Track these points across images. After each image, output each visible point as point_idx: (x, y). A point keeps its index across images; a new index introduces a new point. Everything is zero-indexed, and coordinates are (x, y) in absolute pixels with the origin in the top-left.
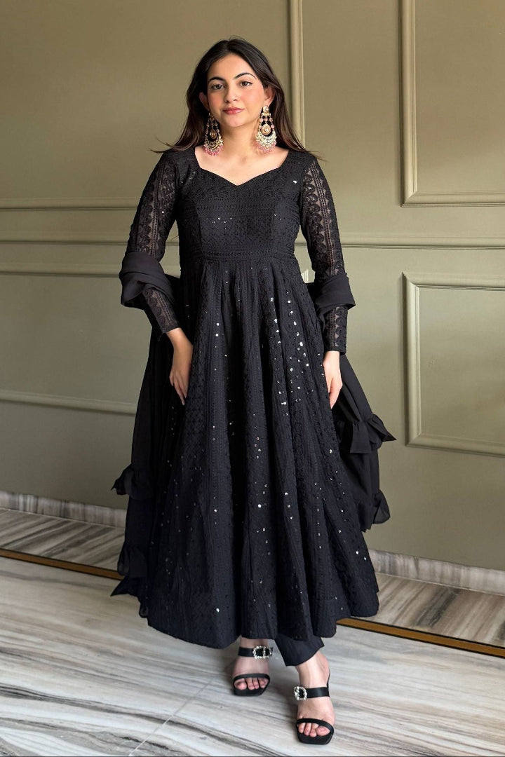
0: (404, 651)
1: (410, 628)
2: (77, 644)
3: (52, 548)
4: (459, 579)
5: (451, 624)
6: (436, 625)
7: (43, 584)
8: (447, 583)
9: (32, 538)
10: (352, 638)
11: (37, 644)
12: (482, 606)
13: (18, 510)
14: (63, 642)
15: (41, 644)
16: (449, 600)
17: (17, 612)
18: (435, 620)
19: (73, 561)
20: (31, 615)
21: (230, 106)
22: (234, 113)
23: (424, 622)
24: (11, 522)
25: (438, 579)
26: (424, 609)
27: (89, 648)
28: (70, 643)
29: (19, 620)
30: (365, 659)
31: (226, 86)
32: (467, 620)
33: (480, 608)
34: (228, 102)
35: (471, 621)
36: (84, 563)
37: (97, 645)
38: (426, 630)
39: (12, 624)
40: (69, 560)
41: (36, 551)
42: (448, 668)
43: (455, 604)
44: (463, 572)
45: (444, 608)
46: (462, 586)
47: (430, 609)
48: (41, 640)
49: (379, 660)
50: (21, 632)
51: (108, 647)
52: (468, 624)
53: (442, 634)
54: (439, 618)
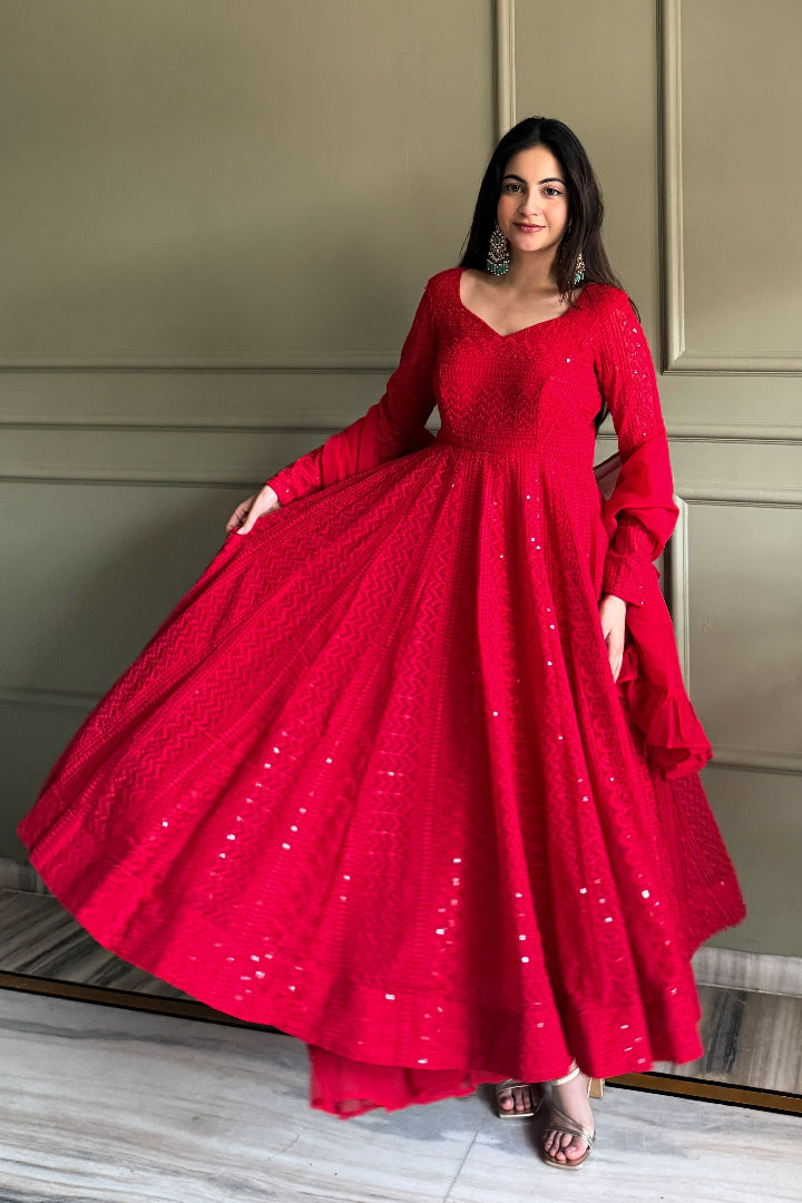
0: (703, 1126)
1: (699, 1077)
2: (191, 1174)
3: (105, 966)
4: (743, 975)
5: (755, 1064)
6: (734, 1066)
7: (106, 1044)
8: (726, 982)
9: (68, 947)
10: (621, 1109)
11: (119, 1180)
12: (786, 1022)
13: (35, 891)
14: (164, 1171)
15: (126, 1181)
16: (737, 1017)
17: (71, 1111)
18: (731, 1057)
19: (145, 991)
20: (96, 1115)
21: (526, 221)
22: (529, 232)
23: (716, 1064)
24: (27, 917)
25: (711, 977)
26: (709, 1037)
27: (211, 1179)
28: (176, 1173)
29: (80, 1130)
30: (652, 1151)
31: (525, 191)
32: (775, 1054)
33: (785, 1027)
34: (523, 215)
35: (780, 1054)
36: (163, 995)
37: (222, 1171)
38: (723, 1079)
39: (69, 1142)
40: (136, 991)
41: (77, 976)
42: (779, 1155)
43: (747, 1022)
44: (749, 963)
45: (734, 1032)
46: (748, 986)
47: (717, 1036)
48: (126, 1173)
49: (671, 1150)
50: (86, 1155)
51: (244, 1174)
52: (779, 1060)
53: (749, 1084)
54: (735, 1052)
